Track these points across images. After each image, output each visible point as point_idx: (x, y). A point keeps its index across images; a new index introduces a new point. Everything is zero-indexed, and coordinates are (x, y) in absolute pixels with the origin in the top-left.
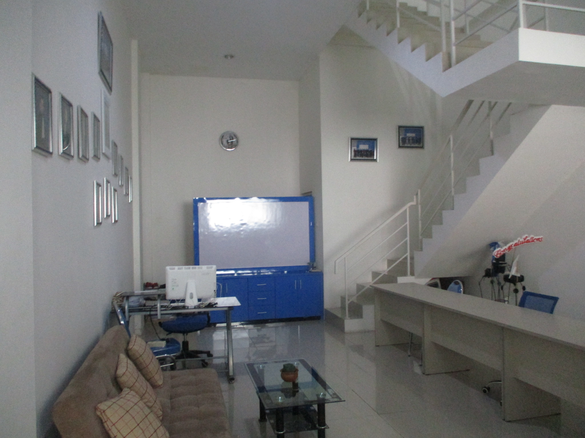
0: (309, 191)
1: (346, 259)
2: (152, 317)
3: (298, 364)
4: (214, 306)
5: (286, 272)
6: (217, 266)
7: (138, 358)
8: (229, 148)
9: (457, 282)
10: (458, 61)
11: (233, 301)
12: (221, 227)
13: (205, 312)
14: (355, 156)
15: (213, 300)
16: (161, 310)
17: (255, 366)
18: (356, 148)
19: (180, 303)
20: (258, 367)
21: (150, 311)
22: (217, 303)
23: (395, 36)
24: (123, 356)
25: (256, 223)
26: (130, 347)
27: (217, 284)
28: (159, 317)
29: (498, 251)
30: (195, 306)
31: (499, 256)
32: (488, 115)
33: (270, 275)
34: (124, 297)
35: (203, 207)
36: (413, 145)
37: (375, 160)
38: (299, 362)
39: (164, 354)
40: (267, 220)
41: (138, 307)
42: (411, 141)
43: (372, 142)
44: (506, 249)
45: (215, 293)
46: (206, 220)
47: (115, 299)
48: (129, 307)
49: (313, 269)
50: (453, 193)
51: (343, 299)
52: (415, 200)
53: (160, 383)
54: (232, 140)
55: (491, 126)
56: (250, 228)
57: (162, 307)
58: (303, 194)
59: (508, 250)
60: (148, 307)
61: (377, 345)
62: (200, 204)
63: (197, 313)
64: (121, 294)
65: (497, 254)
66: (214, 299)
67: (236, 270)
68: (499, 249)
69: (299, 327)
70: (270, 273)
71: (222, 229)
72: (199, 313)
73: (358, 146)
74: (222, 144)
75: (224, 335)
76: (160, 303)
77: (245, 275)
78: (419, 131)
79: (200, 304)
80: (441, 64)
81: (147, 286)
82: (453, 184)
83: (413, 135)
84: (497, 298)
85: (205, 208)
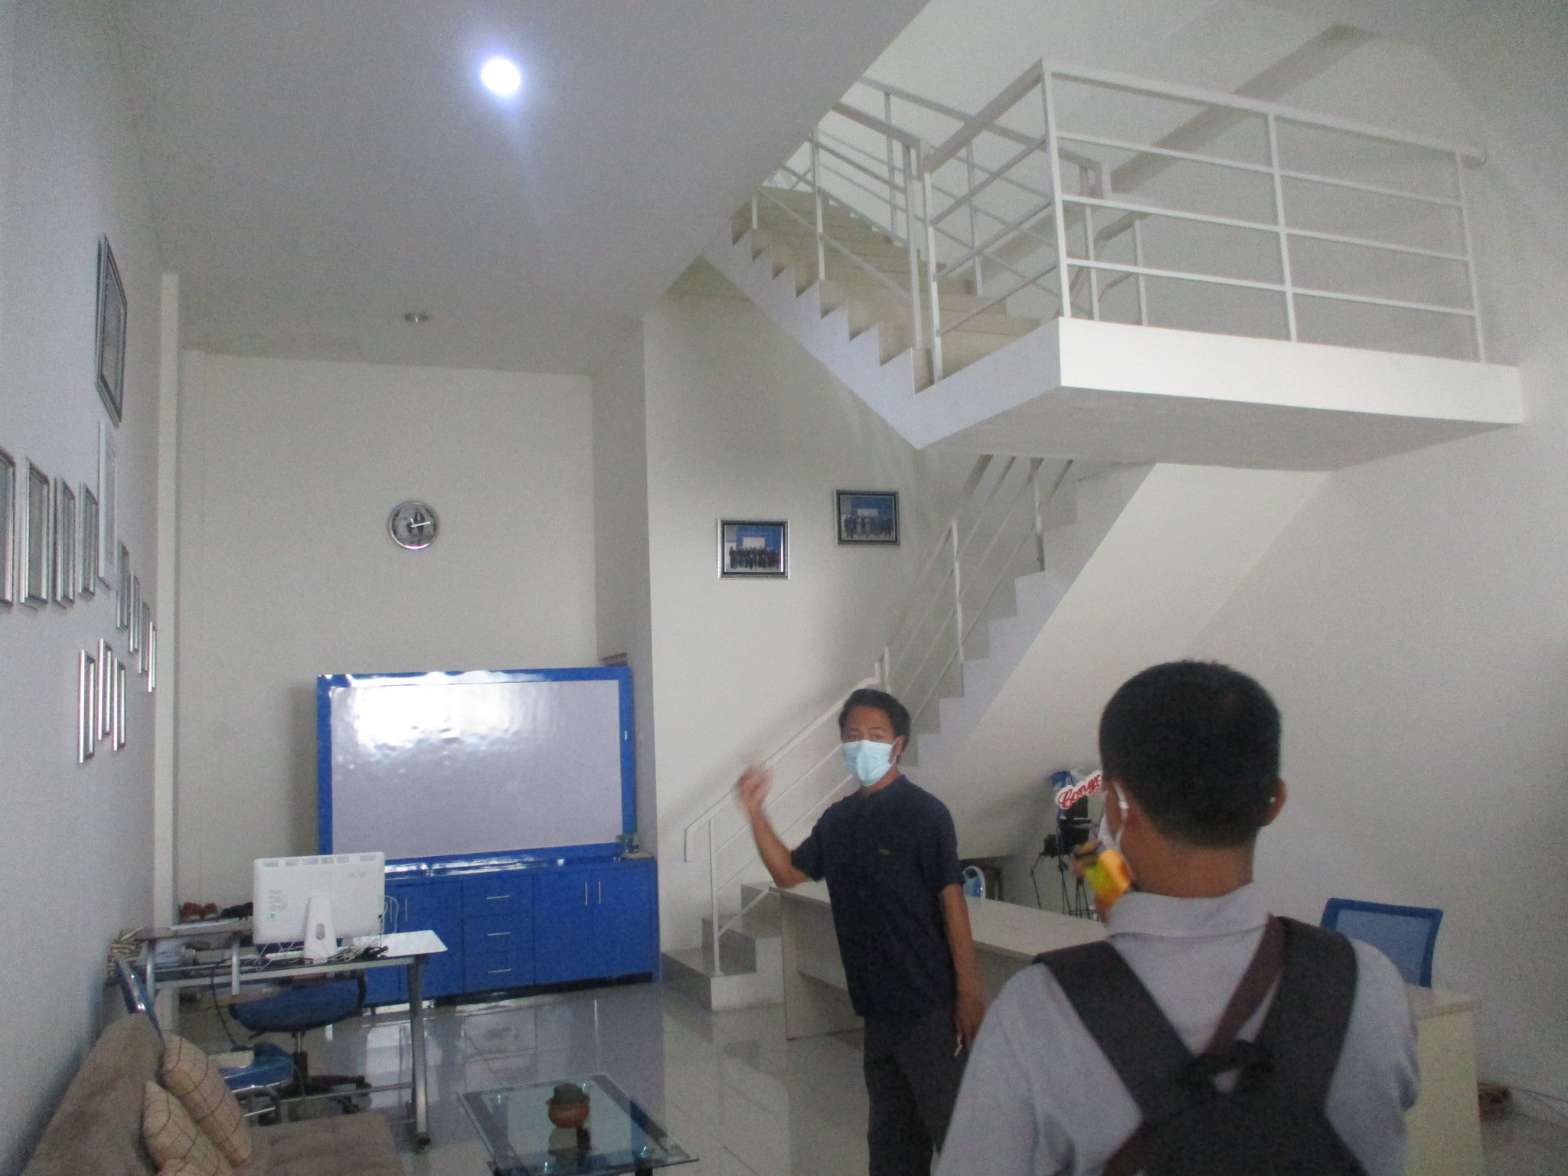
0: (620, 652)
1: (712, 823)
2: (217, 991)
3: (589, 1087)
4: (379, 956)
5: (561, 862)
6: (386, 854)
7: (189, 1093)
8: (412, 544)
9: (973, 870)
10: (947, 374)
11: (426, 942)
12: (393, 748)
13: (353, 973)
14: (733, 564)
15: (375, 940)
16: (242, 973)
17: (486, 1098)
18: (734, 545)
19: (290, 951)
20: (494, 1100)
21: (212, 975)
22: (385, 949)
23: (814, 297)
24: (153, 1087)
25: (483, 737)
26: (169, 1066)
27: (387, 900)
28: (235, 989)
29: (1067, 793)
30: (329, 958)
31: (1068, 803)
32: (1030, 479)
33: (520, 871)
34: (142, 941)
35: (343, 700)
36: (872, 537)
37: (783, 575)
38: (593, 1083)
39: (249, 1085)
40: (514, 729)
41: (177, 967)
42: (868, 527)
43: (775, 530)
44: (1084, 786)
45: (381, 922)
46: (350, 729)
47: (116, 948)
48: (156, 967)
49: (631, 852)
50: (961, 658)
51: (707, 924)
52: (877, 673)
53: (245, 1153)
54: (421, 522)
55: (1037, 504)
56: (469, 749)
57: (242, 963)
58: (605, 659)
59: (1088, 790)
60: (204, 966)
61: (790, 1037)
62: (335, 693)
63: (333, 976)
64: (134, 935)
65: (1065, 800)
66: (379, 936)
67: (430, 861)
68: (1069, 787)
69: (596, 1005)
70: (520, 867)
71: (394, 754)
72: (339, 976)
73: (739, 541)
74: (395, 533)
75: (398, 1036)
76: (239, 955)
77: (454, 873)
78: (886, 503)
79: (342, 952)
80: (911, 376)
81: (187, 912)
82: (960, 635)
83: (873, 512)
84: (1073, 908)
85: (349, 701)
